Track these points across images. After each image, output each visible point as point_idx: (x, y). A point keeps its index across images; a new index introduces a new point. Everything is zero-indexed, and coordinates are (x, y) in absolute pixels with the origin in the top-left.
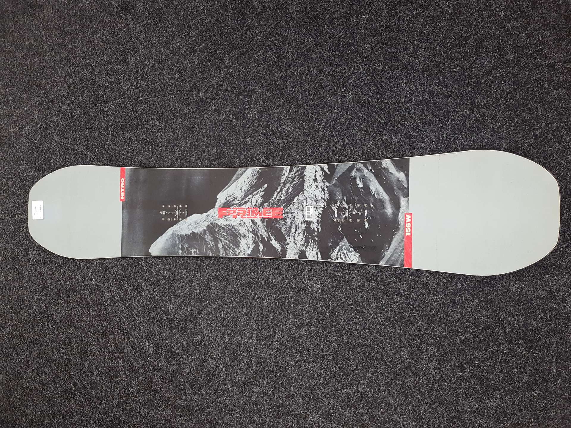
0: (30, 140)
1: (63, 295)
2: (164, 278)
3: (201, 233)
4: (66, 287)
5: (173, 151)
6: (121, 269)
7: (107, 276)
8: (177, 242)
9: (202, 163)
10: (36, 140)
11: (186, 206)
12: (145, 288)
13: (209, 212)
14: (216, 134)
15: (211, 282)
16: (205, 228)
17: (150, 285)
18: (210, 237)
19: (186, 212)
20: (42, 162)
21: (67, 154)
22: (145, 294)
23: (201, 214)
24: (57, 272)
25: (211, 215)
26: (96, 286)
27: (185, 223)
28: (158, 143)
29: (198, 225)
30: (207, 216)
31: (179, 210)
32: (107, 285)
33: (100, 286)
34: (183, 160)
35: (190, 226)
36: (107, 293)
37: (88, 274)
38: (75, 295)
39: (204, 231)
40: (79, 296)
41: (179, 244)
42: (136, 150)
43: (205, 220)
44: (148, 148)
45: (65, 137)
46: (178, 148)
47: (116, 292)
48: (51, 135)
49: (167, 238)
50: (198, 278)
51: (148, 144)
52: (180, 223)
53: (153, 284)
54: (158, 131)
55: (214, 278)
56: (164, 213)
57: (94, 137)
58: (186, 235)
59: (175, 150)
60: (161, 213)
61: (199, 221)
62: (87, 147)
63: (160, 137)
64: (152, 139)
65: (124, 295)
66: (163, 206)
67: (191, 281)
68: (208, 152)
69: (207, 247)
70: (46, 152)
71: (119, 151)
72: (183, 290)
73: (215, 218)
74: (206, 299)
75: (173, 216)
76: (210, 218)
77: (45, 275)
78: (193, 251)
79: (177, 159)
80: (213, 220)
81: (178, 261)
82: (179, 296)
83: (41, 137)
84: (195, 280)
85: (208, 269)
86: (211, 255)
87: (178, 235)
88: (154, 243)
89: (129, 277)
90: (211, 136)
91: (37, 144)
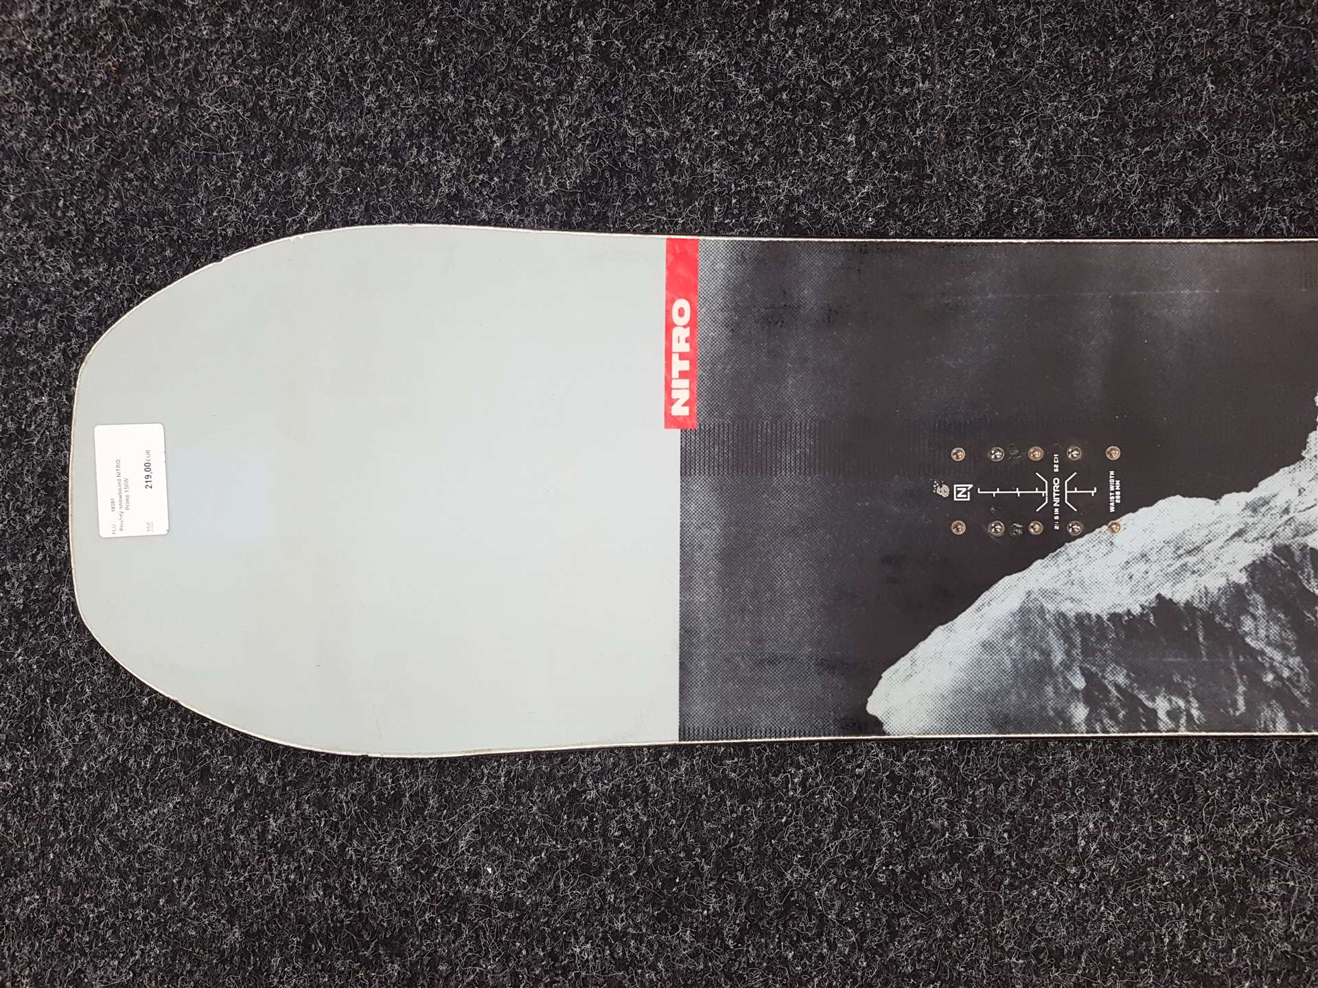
0: (45, 85)
1: (286, 961)
2: (954, 858)
3: (1214, 606)
4: (301, 920)
5: (996, 150)
6: (673, 809)
7: (579, 849)
8: (1058, 657)
9: (1187, 213)
10: (85, 82)
11: (1115, 454)
12: (832, 916)
13: (1263, 484)
14: (1277, 54)
15: (1264, 877)
16: (1243, 579)
17: (864, 897)
18: (1275, 630)
19: (1115, 485)
20: (131, 210)
21: (295, 162)
22: (832, 946)
23: (1215, 495)
24: (242, 831)
25: (1279, 502)
26: (507, 905)
27: (1104, 548)
28: (902, 104)
29: (1191, 560)
30: (1254, 508)
31: (1062, 476)
32: (582, 902)
33: (536, 905)
34: (1061, 194)
35: (1142, 566)
36: (582, 949)
37: (455, 841)
38: (366, 963)
39: (1237, 596)
40: (394, 969)
41: (1067, 666)
42: (757, 142)
43: (1240, 534)
44: (838, 130)
45: (282, 68)
46: (1028, 133)
47: (639, 938)
48: (185, 55)
49: (985, 633)
50: (1178, 857)
51: (837, 106)
52: (1071, 548)
53: (882, 891)
54: (900, 36)
55: (1280, 854)
56: (962, 492)
57: (479, 68)
58: (1115, 617)
59: (1016, 142)
60: (943, 491)
61: (1197, 538)
62: (434, 123)
63: (912, 68)
64: (859, 81)
65: (694, 955)
66: (959, 454)
67: (1137, 873)
68: (1226, 150)
69: (1255, 682)
70: (155, 149)
71: (645, 150)
72: (1080, 922)
73: (1301, 518)
74: (1232, 972)
75: (1024, 510)
76: (1269, 521)
77: (160, 850)
78: (1162, 706)
79: (1022, 192)
80: (1289, 532)
81: (1044, 759)
82: (1057, 956)
83: (121, 69)
84: (1156, 864)
85: (1246, 801)
86: (1282, 730)
87: (1062, 615)
88: (903, 663)
89: (726, 852)
90: (1240, 67)
91: (92, 103)
